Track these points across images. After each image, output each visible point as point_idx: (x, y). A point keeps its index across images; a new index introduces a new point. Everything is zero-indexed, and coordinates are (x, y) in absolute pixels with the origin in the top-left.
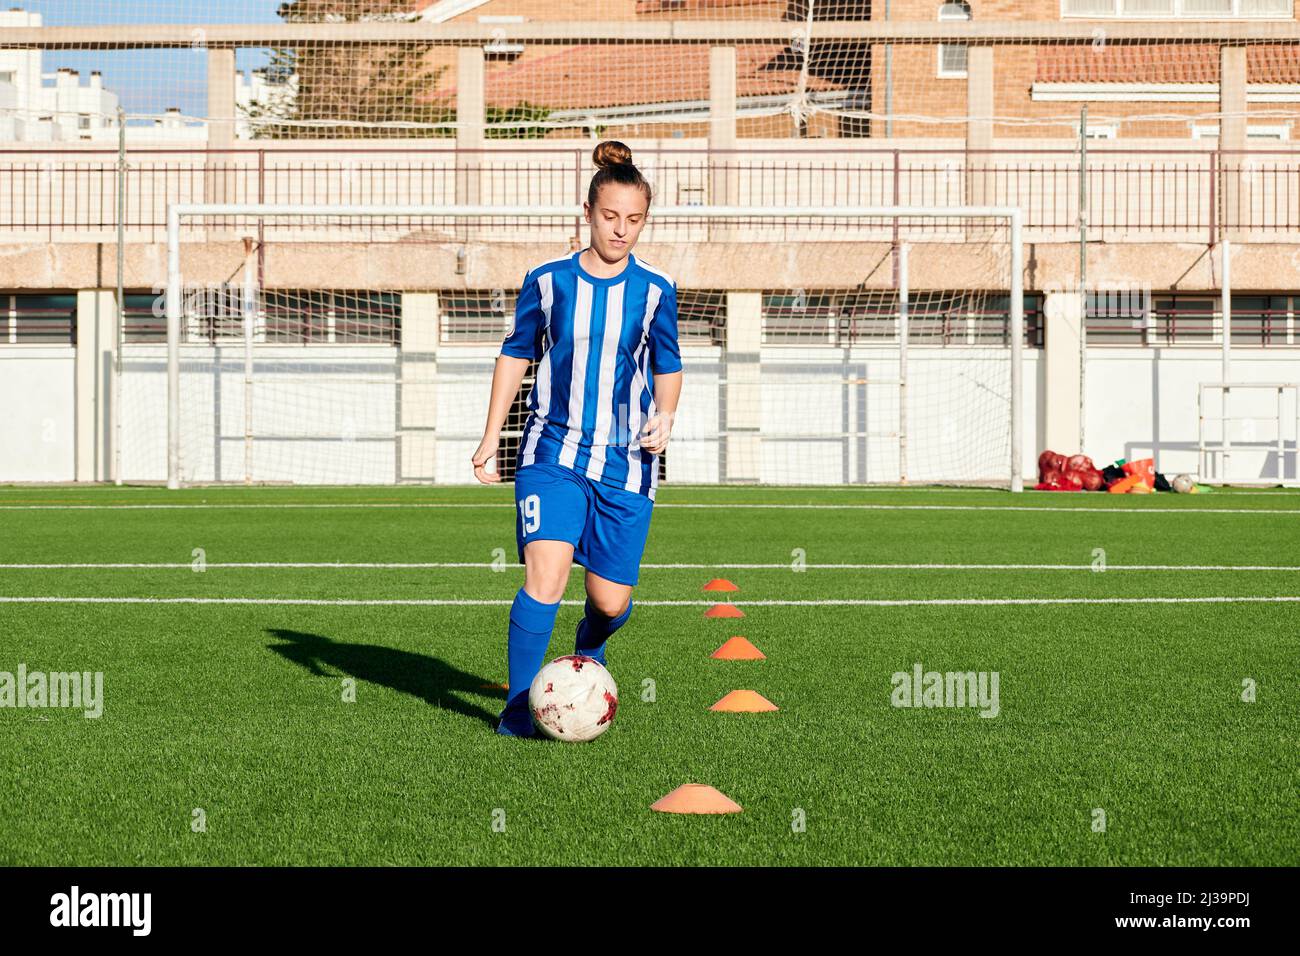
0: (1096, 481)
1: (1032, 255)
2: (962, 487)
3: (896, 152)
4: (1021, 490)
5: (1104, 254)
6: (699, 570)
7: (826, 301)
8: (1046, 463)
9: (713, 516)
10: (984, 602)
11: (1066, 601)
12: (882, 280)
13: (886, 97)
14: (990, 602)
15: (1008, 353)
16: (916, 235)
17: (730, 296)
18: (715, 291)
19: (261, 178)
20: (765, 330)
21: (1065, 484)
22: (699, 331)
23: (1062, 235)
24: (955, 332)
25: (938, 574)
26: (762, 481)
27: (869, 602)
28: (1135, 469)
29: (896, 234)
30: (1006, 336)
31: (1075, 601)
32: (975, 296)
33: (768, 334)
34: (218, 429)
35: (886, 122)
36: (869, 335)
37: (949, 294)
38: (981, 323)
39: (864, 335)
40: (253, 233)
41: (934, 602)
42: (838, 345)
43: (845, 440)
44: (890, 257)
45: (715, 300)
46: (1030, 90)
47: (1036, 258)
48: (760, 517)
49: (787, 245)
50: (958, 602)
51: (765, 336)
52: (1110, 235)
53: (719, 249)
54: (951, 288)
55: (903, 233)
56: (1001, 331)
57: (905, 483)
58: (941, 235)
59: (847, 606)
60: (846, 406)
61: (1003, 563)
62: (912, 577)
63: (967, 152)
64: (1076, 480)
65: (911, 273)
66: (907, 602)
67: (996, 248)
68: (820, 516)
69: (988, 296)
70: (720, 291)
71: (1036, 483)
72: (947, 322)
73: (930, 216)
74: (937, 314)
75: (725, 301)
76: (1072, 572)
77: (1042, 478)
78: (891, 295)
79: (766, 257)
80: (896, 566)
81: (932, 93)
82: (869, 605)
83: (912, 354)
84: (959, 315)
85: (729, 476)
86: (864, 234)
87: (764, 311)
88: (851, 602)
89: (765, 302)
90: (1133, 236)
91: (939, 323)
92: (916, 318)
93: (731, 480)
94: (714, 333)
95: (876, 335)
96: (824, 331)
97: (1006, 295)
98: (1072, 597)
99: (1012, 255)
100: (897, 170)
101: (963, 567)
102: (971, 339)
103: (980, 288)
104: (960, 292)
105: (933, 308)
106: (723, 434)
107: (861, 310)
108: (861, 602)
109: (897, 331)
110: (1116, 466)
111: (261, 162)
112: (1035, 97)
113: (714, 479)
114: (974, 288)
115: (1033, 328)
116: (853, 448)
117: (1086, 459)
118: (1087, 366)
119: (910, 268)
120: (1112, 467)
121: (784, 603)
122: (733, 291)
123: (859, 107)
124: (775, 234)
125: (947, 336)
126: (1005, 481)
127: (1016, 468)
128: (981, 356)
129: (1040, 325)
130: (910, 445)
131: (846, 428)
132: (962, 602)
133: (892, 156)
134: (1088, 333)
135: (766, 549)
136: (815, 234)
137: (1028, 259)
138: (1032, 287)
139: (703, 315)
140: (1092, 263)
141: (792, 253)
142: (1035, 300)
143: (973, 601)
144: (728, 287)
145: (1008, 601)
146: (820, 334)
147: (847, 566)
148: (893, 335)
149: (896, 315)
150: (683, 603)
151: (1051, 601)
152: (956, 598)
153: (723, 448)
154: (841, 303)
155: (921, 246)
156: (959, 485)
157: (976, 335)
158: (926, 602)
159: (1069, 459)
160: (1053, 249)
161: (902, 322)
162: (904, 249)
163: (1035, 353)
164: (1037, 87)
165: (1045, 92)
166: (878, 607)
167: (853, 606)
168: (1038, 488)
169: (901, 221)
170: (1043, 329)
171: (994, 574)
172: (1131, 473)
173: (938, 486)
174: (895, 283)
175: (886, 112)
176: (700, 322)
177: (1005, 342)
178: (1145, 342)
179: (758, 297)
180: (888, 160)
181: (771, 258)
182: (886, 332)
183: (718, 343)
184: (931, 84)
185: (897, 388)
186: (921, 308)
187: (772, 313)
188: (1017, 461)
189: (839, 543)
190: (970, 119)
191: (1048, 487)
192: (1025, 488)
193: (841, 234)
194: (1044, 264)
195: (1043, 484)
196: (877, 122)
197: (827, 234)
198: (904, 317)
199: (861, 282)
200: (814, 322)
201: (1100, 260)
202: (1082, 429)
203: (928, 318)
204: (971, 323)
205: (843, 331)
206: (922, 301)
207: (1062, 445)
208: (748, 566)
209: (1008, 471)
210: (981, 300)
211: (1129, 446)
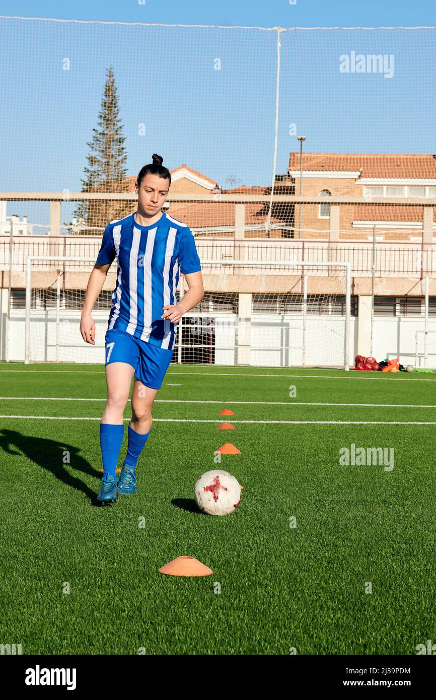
0: (377, 367)
1: (353, 282)
2: (326, 368)
3: (303, 242)
4: (348, 370)
5: (381, 281)
6: (219, 404)
7: (276, 297)
8: (358, 360)
9: (230, 379)
10: (340, 423)
11: (375, 423)
12: (297, 290)
13: (300, 225)
14: (342, 423)
15: (344, 318)
16: (310, 273)
17: (240, 295)
18: (234, 293)
19: (65, 247)
20: (253, 308)
21: (365, 368)
22: (228, 308)
23: (365, 274)
24: (324, 310)
25: (319, 407)
26: (251, 365)
27: (290, 422)
28: (392, 363)
29: (303, 272)
30: (343, 312)
31: (379, 423)
32: (332, 297)
33: (254, 309)
34: (46, 341)
35: (299, 232)
36: (292, 310)
37: (322, 295)
38: (334, 307)
39: (290, 310)
40: (61, 268)
41: (318, 422)
42: (280, 314)
43: (281, 350)
44: (300, 281)
45: (234, 296)
46: (352, 224)
47: (355, 283)
48: (248, 379)
49: (262, 276)
50: (329, 423)
51: (253, 310)
52: (383, 275)
53: (236, 277)
54: (323, 293)
55: (305, 272)
56: (341, 310)
57: (305, 366)
58: (320, 274)
59: (280, 424)
60: (282, 337)
61: (346, 403)
62: (309, 409)
63: (329, 242)
64: (370, 367)
65: (308, 288)
66: (306, 422)
67: (340, 278)
68: (271, 379)
69: (337, 296)
70: (236, 293)
71: (354, 367)
72: (321, 306)
73: (315, 265)
74: (318, 303)
75: (238, 297)
76: (375, 408)
77: (356, 366)
78: (301, 295)
79: (253, 280)
80: (301, 404)
81: (316, 224)
82: (290, 424)
83: (308, 318)
84: (326, 304)
85: (238, 363)
86: (290, 273)
87: (252, 301)
88: (282, 422)
89: (253, 297)
90: (392, 275)
91: (318, 307)
92: (309, 305)
93: (239, 364)
94: (233, 308)
95: (294, 311)
96: (275, 309)
97: (344, 296)
98: (377, 421)
99: (347, 281)
100: (303, 249)
101: (329, 404)
102: (330, 313)
103: (334, 293)
104: (326, 295)
105: (316, 300)
106: (236, 347)
107: (289, 301)
108: (287, 422)
109: (302, 309)
110: (385, 362)
111: (65, 241)
112: (354, 226)
113: (232, 364)
114: (332, 293)
115: (353, 309)
116: (284, 353)
117: (373, 359)
118: (373, 324)
119: (308, 286)
120: (383, 362)
121: (253, 422)
122: (241, 293)
123: (290, 225)
124: (257, 272)
125: (321, 311)
126: (341, 366)
127: (347, 361)
128: (334, 319)
129: (356, 308)
130: (306, 352)
131: (282, 345)
132: (330, 422)
133: (302, 243)
134: (375, 311)
135: (249, 395)
136: (272, 272)
137: (352, 283)
138: (353, 293)
139: (229, 302)
140: (376, 285)
141: (263, 279)
142: (355, 299)
143: (335, 422)
144: (239, 292)
145: (350, 423)
146: (273, 310)
147: (281, 403)
148: (301, 311)
149: (302, 303)
150: (209, 421)
151: (368, 422)
152: (327, 420)
153: (236, 352)
154: (281, 298)
155: (312, 278)
156: (324, 367)
157: (332, 311)
158: (314, 422)
159: (367, 359)
160: (361, 279)
161: (304, 306)
162: (306, 278)
163: (354, 318)
164: (354, 222)
165: (357, 224)
166: (294, 424)
167: (283, 424)
168: (355, 369)
169: (305, 268)
170: (357, 309)
171: (342, 408)
172: (390, 364)
173: (317, 368)
174: (302, 291)
175: (300, 228)
176: (228, 305)
177: (342, 314)
178: (395, 315)
179: (250, 296)
180: (300, 245)
181: (256, 281)
182: (298, 309)
183: (235, 313)
184: (316, 221)
185: (302, 331)
186: (312, 301)
187: (255, 301)
188: (347, 359)
189: (278, 392)
190: (331, 231)
191: (359, 369)
192: (350, 369)
193: (282, 272)
194: (358, 285)
195: (357, 368)
196: (296, 231)
197: (277, 272)
198: (305, 304)
199: (289, 291)
200: (271, 305)
201: (379, 283)
202: (372, 347)
203: (314, 305)
204: (330, 307)
205: (282, 309)
206: (312, 298)
207: (364, 353)
208: (240, 403)
209: (343, 362)
210: (335, 298)
211: (388, 355)
